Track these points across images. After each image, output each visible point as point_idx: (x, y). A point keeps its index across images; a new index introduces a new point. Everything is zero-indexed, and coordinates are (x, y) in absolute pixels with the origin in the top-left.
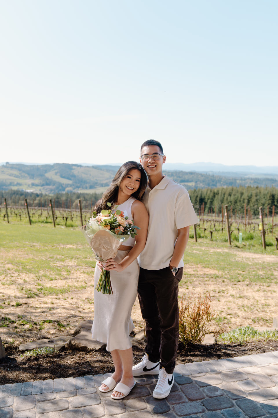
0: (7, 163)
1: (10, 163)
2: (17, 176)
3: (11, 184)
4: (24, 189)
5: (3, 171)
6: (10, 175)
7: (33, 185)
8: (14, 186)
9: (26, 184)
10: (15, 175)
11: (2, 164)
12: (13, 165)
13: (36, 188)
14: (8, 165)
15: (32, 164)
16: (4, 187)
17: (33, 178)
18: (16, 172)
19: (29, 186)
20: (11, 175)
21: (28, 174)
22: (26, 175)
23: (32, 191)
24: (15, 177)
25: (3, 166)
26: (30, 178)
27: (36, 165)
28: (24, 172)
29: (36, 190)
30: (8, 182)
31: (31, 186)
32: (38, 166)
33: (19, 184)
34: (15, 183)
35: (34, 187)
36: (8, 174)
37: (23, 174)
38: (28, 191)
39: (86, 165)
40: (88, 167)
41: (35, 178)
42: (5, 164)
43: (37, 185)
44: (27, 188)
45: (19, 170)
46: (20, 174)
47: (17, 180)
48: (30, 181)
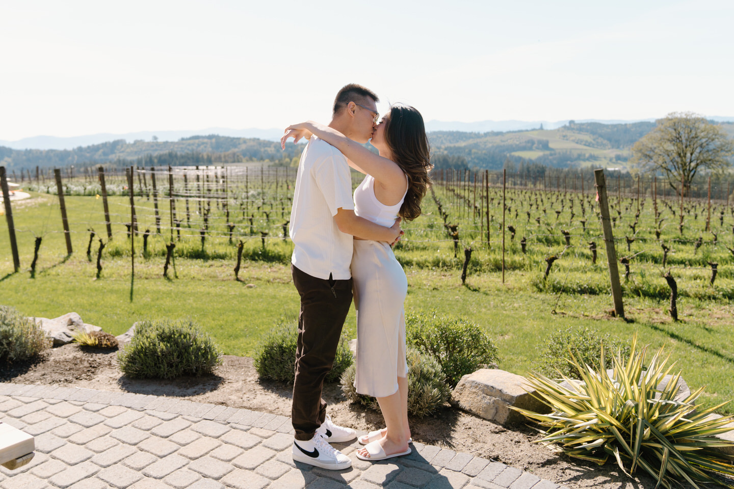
0: (572, 122)
1: (576, 122)
2: (588, 144)
3: (580, 157)
4: (603, 167)
5: (564, 136)
6: (577, 143)
7: (618, 158)
8: (584, 160)
9: (605, 158)
10: (587, 141)
11: (563, 125)
12: (582, 124)
13: (624, 164)
14: (572, 126)
15: (615, 123)
16: (569, 162)
17: (618, 147)
18: (587, 137)
19: (611, 160)
20: (578, 142)
21: (609, 140)
22: (605, 142)
23: (617, 169)
24: (585, 145)
25: (565, 127)
26: (613, 147)
27: (623, 123)
28: (601, 136)
29: (625, 168)
30: (575, 154)
31: (614, 160)
32: (626, 125)
33: (593, 158)
34: (587, 155)
35: (619, 162)
36: (573, 141)
37: (600, 140)
38: (612, 169)
41: (621, 147)
42: (568, 124)
43: (625, 159)
44: (609, 164)
45: (593, 133)
46: (594, 140)
47: (589, 151)
48: (612, 153)
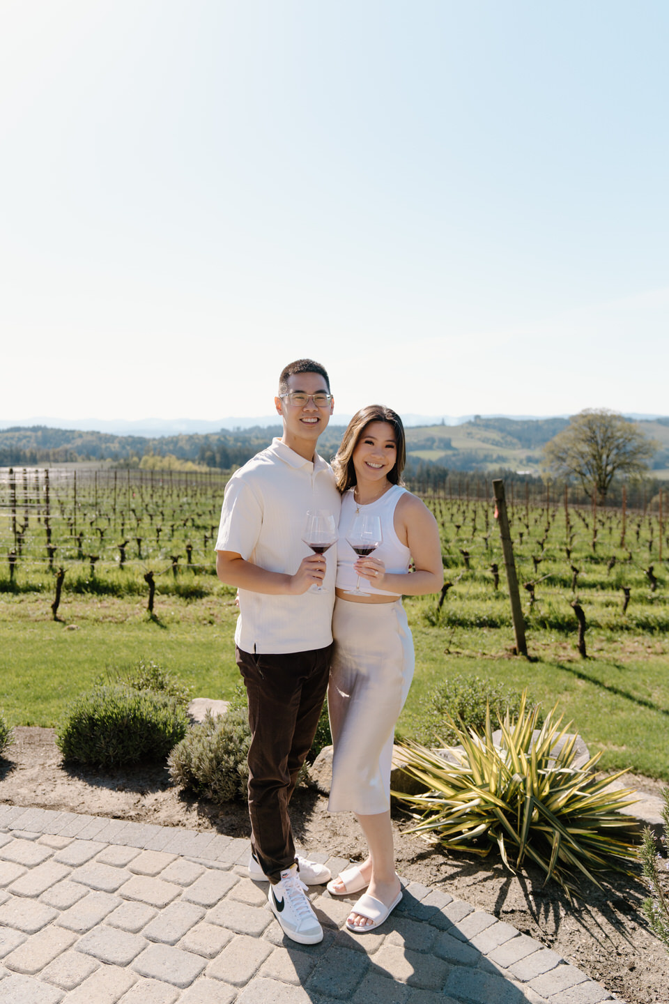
0: (477, 417)
1: (483, 417)
2: (496, 443)
3: (487, 459)
4: (513, 470)
5: (469, 434)
6: (483, 441)
7: (530, 460)
8: (492, 462)
9: (515, 459)
10: (494, 440)
11: (467, 420)
12: (488, 420)
13: (536, 466)
14: (478, 422)
15: (526, 419)
16: (474, 465)
17: (529, 447)
18: (495, 436)
19: (521, 462)
20: (485, 440)
21: (520, 438)
22: (515, 441)
23: (527, 472)
24: (493, 444)
25: (470, 423)
26: (523, 447)
27: (534, 419)
28: (510, 433)
29: (536, 471)
30: (481, 454)
31: (525, 462)
32: (537, 421)
33: (501, 459)
34: (495, 457)
35: (530, 464)
36: (479, 439)
37: (509, 439)
38: (521, 472)
39: (644, 418)
40: (647, 421)
41: (532, 447)
42: (473, 420)
43: (537, 461)
44: (518, 466)
45: (501, 430)
46: (503, 438)
47: (497, 451)
48: (522, 454)
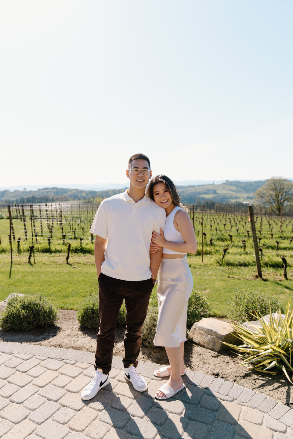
0: (227, 181)
1: (229, 181)
2: (235, 191)
3: (231, 197)
4: (241, 202)
5: (224, 188)
6: (229, 191)
7: (248, 198)
8: (233, 199)
9: (242, 198)
10: (234, 190)
12: (232, 182)
13: (251, 200)
14: (227, 183)
15: (246, 181)
16: (226, 200)
17: (248, 193)
18: (234, 188)
19: (245, 199)
20: (230, 190)
21: (244, 189)
22: (242, 190)
23: (247, 203)
24: (233, 192)
25: (224, 183)
26: (246, 192)
27: (250, 181)
28: (240, 187)
29: (251, 202)
30: (229, 196)
31: (246, 199)
32: (251, 182)
33: (237, 197)
34: (234, 196)
35: (248, 199)
36: (228, 190)
37: (240, 189)
38: (245, 203)
41: (249, 192)
42: (225, 182)
43: (252, 198)
44: (243, 200)
45: (237, 186)
46: (237, 189)
47: (235, 194)
48: (245, 195)
